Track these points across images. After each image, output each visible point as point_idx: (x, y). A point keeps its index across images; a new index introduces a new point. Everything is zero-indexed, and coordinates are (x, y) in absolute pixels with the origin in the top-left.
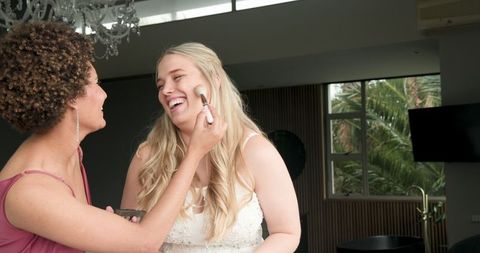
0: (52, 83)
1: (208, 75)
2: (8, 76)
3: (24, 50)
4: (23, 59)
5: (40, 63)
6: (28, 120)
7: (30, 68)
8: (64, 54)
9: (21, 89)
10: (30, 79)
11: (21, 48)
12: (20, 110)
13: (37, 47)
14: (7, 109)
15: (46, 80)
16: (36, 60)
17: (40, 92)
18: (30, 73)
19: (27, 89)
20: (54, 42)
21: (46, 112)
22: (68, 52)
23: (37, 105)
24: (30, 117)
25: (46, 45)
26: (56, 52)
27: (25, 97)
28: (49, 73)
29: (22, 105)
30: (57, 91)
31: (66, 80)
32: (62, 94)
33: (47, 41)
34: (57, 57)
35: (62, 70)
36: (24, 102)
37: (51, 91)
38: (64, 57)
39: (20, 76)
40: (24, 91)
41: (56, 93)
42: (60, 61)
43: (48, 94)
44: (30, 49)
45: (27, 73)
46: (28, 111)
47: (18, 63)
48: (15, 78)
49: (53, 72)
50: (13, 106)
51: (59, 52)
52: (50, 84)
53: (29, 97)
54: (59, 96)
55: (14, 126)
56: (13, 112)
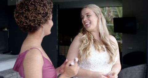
0: (39, 18)
1: (98, 15)
2: (24, 11)
3: (31, 4)
4: (31, 7)
5: (36, 9)
6: (27, 28)
7: (32, 11)
8: (45, 8)
9: (28, 17)
10: (32, 14)
11: (31, 2)
12: (26, 25)
13: (36, 3)
14: (20, 23)
15: (37, 16)
16: (35, 8)
17: (34, 20)
18: (32, 12)
19: (30, 18)
20: (42, 3)
21: (34, 27)
22: (46, 7)
23: (32, 24)
24: (29, 28)
25: (39, 3)
26: (42, 6)
27: (28, 20)
28: (38, 13)
29: (27, 23)
30: (40, 20)
31: (44, 17)
32: (41, 22)
33: (40, 2)
34: (42, 9)
35: (43, 14)
36: (28, 22)
37: (38, 20)
38: (45, 9)
39: (29, 13)
40: (29, 18)
41: (39, 21)
42: (43, 10)
43: (36, 21)
44: (34, 3)
45: (31, 12)
46: (28, 25)
47: (29, 8)
48: (27, 13)
49: (40, 14)
50: (23, 22)
51: (43, 7)
52: (38, 17)
53: (30, 21)
54: (40, 22)
55: (22, 29)
56: (23, 24)
